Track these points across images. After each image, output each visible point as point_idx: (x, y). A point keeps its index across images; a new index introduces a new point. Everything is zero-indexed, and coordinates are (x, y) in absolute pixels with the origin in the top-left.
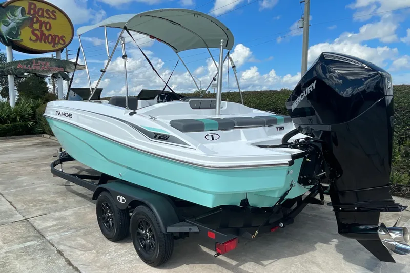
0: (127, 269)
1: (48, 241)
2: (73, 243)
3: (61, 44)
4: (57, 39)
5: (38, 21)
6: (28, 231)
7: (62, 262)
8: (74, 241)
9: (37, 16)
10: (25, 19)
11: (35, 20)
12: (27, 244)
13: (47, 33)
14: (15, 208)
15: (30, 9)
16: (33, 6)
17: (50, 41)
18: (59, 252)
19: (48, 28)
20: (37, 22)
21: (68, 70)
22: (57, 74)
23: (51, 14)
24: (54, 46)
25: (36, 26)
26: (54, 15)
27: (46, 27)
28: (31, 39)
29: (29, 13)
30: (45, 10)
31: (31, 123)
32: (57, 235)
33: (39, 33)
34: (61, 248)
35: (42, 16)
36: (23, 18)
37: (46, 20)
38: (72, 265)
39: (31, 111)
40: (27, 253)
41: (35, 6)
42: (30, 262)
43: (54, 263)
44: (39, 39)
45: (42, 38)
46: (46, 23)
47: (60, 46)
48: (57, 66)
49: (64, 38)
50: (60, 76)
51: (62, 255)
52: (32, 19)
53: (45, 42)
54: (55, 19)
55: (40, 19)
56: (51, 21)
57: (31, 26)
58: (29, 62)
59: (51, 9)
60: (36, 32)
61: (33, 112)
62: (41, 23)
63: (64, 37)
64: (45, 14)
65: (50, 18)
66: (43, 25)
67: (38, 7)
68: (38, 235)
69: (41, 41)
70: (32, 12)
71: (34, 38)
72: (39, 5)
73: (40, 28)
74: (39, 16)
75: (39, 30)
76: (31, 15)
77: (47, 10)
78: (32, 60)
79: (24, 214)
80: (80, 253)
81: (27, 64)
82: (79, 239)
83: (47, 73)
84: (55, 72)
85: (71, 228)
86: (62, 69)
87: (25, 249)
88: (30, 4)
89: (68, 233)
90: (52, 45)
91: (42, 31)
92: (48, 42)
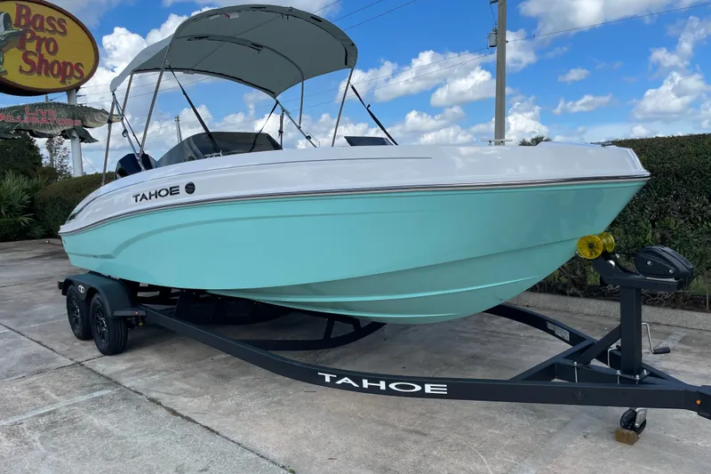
0: (265, 414)
1: (128, 388)
2: (170, 389)
3: (76, 77)
4: (68, 69)
5: (33, 37)
6: (89, 378)
7: (161, 413)
8: (170, 385)
9: (32, 28)
10: (10, 35)
11: (29, 35)
12: (96, 394)
13: (50, 59)
14: (52, 349)
15: (19, 16)
16: (24, 12)
17: (55, 72)
18: (152, 400)
19: (51, 50)
20: (31, 39)
21: (90, 124)
22: (70, 131)
23: (57, 25)
24: (63, 81)
25: (31, 46)
26: (63, 27)
27: (47, 47)
28: (21, 70)
29: (18, 24)
30: (45, 17)
31: (25, 219)
32: (139, 380)
33: (36, 60)
34: (154, 395)
35: (41, 28)
36: (7, 32)
37: (48, 36)
38: (179, 415)
39: (26, 197)
40: (102, 405)
41: (29, 11)
42: (112, 415)
43: (150, 414)
44: (35, 69)
45: (42, 67)
46: (48, 41)
47: (74, 81)
48: (68, 117)
49: (80, 68)
50: (75, 134)
51: (159, 404)
52: (23, 35)
53: (46, 74)
54: (64, 33)
55: (38, 34)
56: (57, 37)
57: (22, 47)
58: (19, 110)
59: (58, 15)
60: (31, 57)
61: (29, 199)
62: (40, 41)
63: (81, 65)
64: (46, 25)
65: (55, 31)
66: (43, 45)
67: (33, 14)
68: (107, 381)
69: (39, 73)
70: (23, 22)
71: (27, 68)
72: (36, 9)
73: (37, 50)
74: (35, 28)
75: (35, 54)
76: (21, 27)
77: (50, 18)
78: (24, 106)
79: (72, 357)
80: (186, 400)
81: (15, 115)
82: (177, 383)
83: (52, 129)
84: (66, 128)
85: (159, 371)
86: (78, 123)
87: (95, 400)
88: (19, 8)
89: (157, 377)
90: (60, 79)
91: (41, 56)
92: (53, 75)
